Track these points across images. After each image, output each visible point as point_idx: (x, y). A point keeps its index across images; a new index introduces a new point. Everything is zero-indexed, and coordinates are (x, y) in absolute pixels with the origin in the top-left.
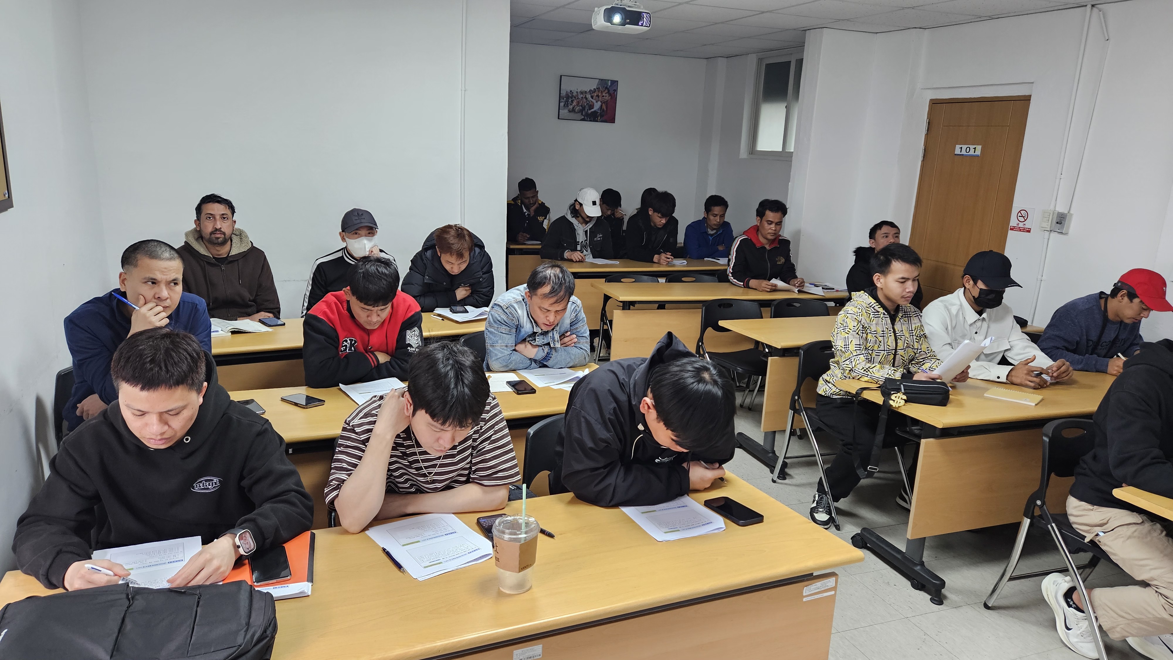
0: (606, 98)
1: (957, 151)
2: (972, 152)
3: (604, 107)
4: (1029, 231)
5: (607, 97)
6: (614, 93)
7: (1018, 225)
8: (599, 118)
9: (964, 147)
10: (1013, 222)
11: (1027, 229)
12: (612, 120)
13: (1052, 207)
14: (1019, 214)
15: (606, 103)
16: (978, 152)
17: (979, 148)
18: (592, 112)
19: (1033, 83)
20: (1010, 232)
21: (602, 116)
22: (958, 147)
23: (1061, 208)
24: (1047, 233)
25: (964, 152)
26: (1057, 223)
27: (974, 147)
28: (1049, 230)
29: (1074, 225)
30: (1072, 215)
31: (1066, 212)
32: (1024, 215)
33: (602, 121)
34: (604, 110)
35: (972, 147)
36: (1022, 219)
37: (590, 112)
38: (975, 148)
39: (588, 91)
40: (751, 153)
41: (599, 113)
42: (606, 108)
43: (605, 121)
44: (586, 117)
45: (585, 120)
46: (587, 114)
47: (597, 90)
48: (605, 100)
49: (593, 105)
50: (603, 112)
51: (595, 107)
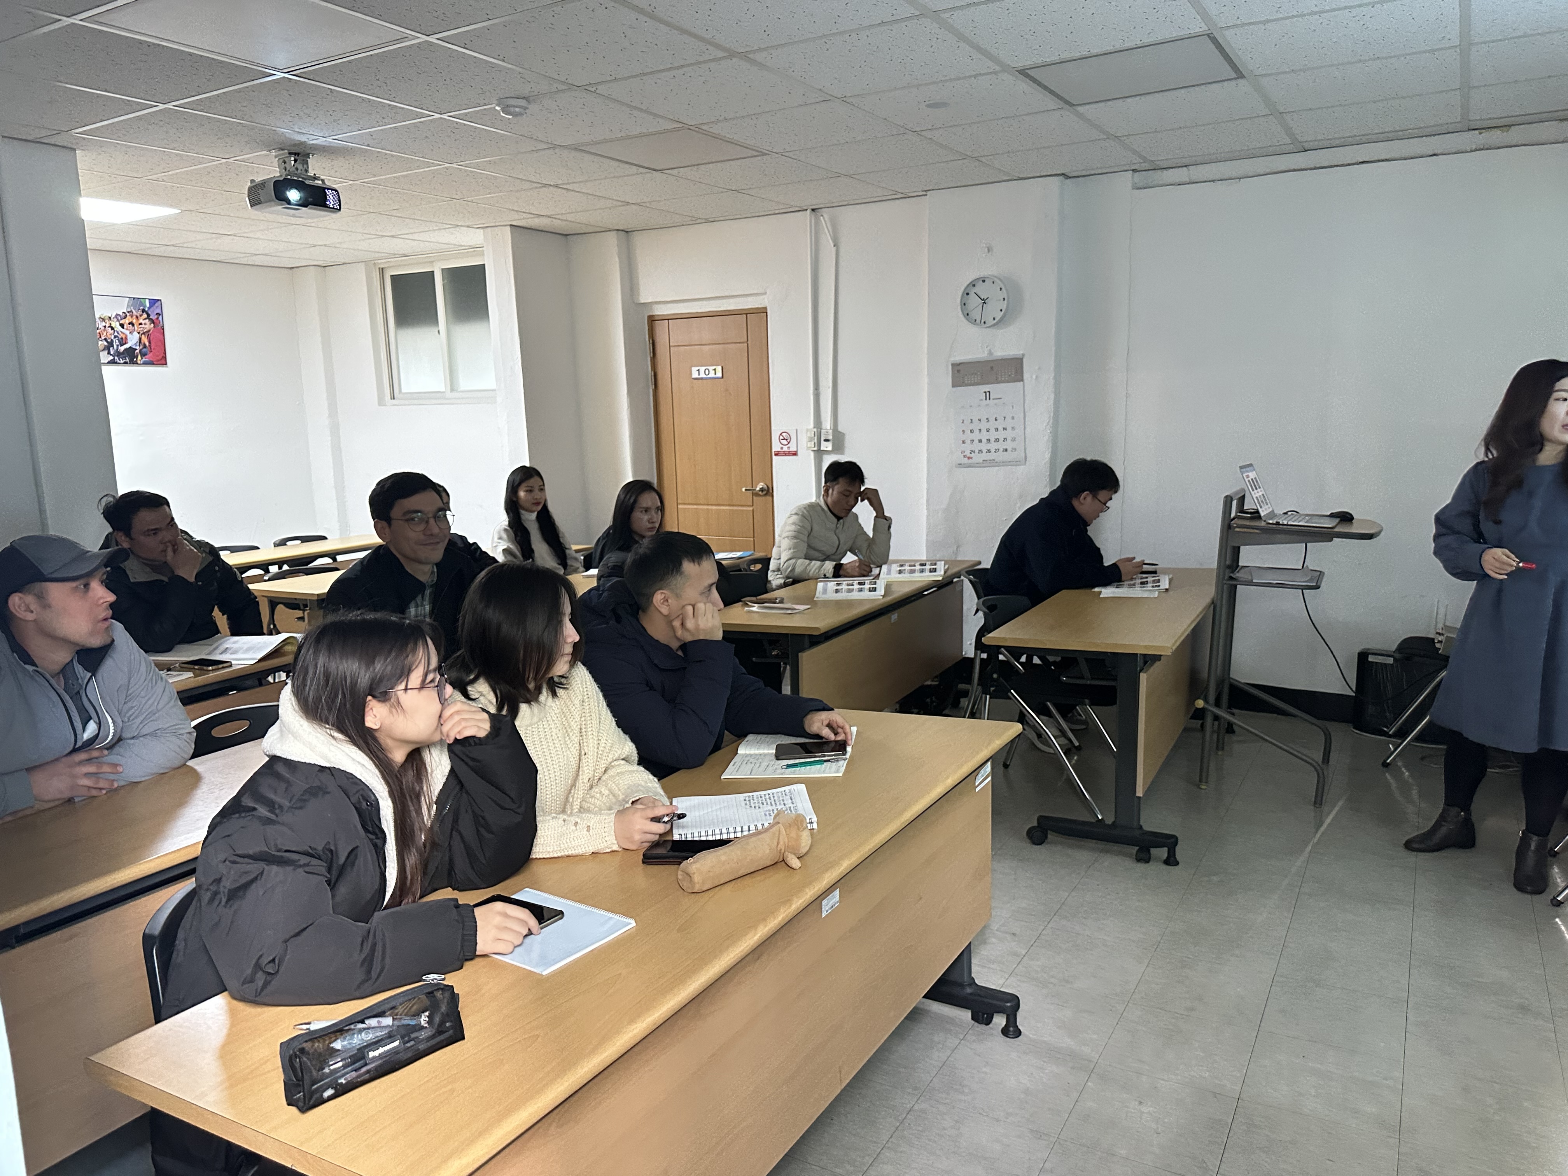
0: (146, 326)
1: (695, 375)
2: (712, 375)
3: (145, 340)
4: (795, 454)
5: (148, 326)
6: (158, 318)
7: (782, 448)
8: (139, 358)
9: (702, 369)
10: (776, 447)
11: (793, 452)
12: (162, 361)
13: (814, 425)
14: (781, 437)
15: (147, 333)
16: (719, 373)
17: (719, 369)
18: (125, 350)
19: (766, 294)
20: (774, 457)
21: (143, 355)
22: (694, 369)
23: (824, 426)
24: (814, 454)
25: (702, 375)
26: (825, 441)
27: (714, 368)
28: (817, 450)
31: (832, 428)
32: (786, 438)
33: (145, 363)
34: (145, 344)
35: (711, 368)
36: (785, 442)
37: (122, 349)
39: (113, 316)
40: (393, 397)
41: (137, 351)
42: (150, 342)
43: (151, 363)
44: (116, 358)
45: (116, 363)
46: (118, 354)
47: (128, 314)
48: (145, 331)
49: (126, 338)
50: (144, 350)
51: (129, 341)
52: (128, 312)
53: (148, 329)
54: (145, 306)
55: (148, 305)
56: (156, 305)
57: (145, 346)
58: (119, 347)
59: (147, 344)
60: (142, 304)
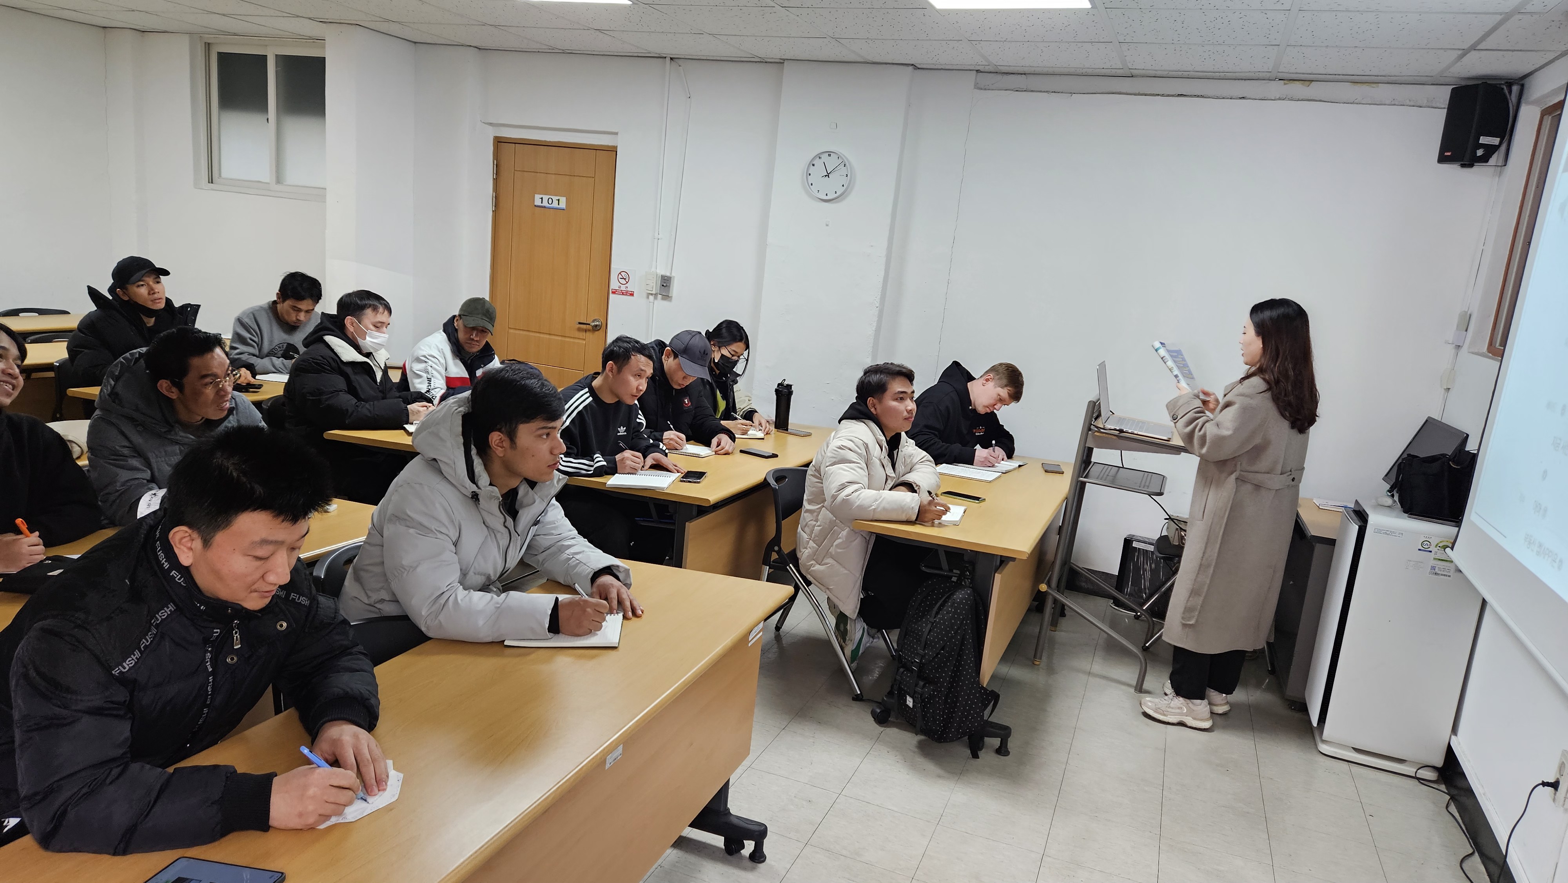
1: (538, 202)
2: (555, 204)
4: (632, 295)
7: (620, 287)
9: (545, 198)
10: (614, 285)
11: (630, 293)
13: (653, 269)
14: (620, 276)
16: (563, 205)
17: (563, 200)
19: (616, 134)
20: (611, 296)
22: (537, 198)
23: (663, 271)
24: (651, 298)
25: (545, 204)
26: (663, 286)
27: (558, 198)
28: (654, 292)
29: (676, 288)
30: (674, 277)
31: (668, 274)
32: (625, 277)
35: (555, 198)
36: (623, 281)
38: (559, 200)
40: (211, 181)
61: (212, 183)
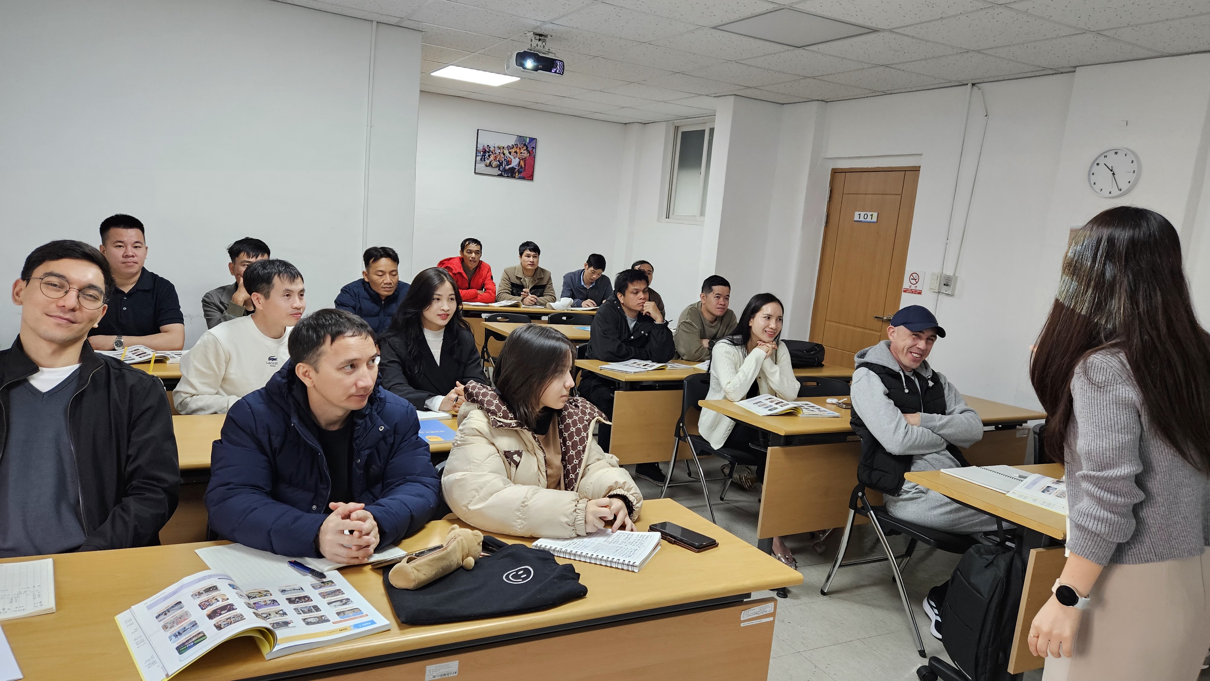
0: (524, 155)
1: (856, 218)
2: (869, 219)
3: (522, 163)
5: (526, 154)
6: (532, 150)
7: (910, 287)
8: (517, 174)
9: (862, 214)
10: (906, 285)
11: (919, 291)
12: (530, 177)
13: (940, 271)
14: (911, 277)
15: (524, 160)
17: (875, 215)
18: (509, 168)
19: (921, 155)
20: (903, 294)
21: (519, 172)
22: (857, 213)
23: (949, 272)
24: (936, 294)
25: (862, 219)
26: (944, 285)
28: (937, 291)
29: (959, 287)
30: (956, 278)
31: (952, 275)
32: (915, 277)
33: (519, 178)
34: (522, 166)
35: (869, 214)
36: (913, 282)
37: (507, 167)
38: (872, 215)
39: (506, 147)
40: (668, 217)
41: (517, 170)
42: (525, 165)
43: (523, 178)
44: (503, 173)
45: (503, 176)
46: (505, 170)
47: (515, 146)
48: (524, 157)
49: (511, 161)
50: (521, 169)
51: (512, 163)
52: (515, 145)
53: (526, 156)
54: (526, 142)
55: (528, 141)
56: (533, 142)
57: (522, 167)
58: (506, 166)
59: (523, 166)
60: (524, 140)
61: (668, 218)
